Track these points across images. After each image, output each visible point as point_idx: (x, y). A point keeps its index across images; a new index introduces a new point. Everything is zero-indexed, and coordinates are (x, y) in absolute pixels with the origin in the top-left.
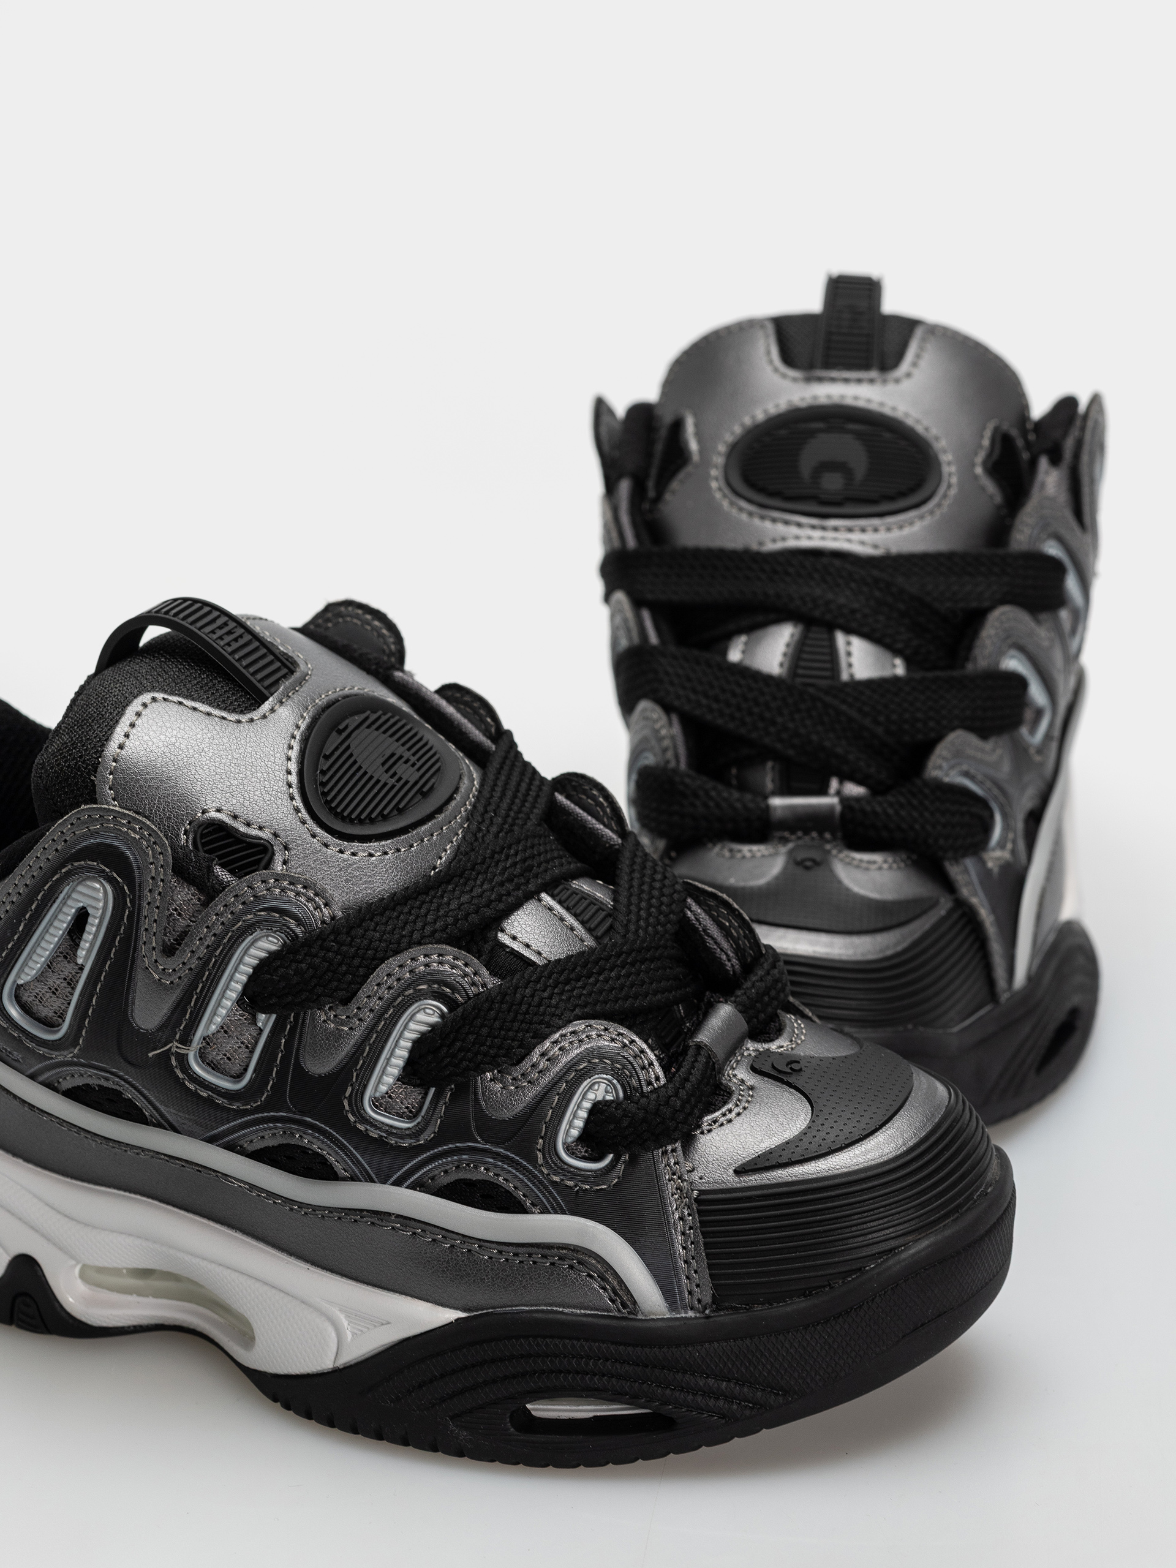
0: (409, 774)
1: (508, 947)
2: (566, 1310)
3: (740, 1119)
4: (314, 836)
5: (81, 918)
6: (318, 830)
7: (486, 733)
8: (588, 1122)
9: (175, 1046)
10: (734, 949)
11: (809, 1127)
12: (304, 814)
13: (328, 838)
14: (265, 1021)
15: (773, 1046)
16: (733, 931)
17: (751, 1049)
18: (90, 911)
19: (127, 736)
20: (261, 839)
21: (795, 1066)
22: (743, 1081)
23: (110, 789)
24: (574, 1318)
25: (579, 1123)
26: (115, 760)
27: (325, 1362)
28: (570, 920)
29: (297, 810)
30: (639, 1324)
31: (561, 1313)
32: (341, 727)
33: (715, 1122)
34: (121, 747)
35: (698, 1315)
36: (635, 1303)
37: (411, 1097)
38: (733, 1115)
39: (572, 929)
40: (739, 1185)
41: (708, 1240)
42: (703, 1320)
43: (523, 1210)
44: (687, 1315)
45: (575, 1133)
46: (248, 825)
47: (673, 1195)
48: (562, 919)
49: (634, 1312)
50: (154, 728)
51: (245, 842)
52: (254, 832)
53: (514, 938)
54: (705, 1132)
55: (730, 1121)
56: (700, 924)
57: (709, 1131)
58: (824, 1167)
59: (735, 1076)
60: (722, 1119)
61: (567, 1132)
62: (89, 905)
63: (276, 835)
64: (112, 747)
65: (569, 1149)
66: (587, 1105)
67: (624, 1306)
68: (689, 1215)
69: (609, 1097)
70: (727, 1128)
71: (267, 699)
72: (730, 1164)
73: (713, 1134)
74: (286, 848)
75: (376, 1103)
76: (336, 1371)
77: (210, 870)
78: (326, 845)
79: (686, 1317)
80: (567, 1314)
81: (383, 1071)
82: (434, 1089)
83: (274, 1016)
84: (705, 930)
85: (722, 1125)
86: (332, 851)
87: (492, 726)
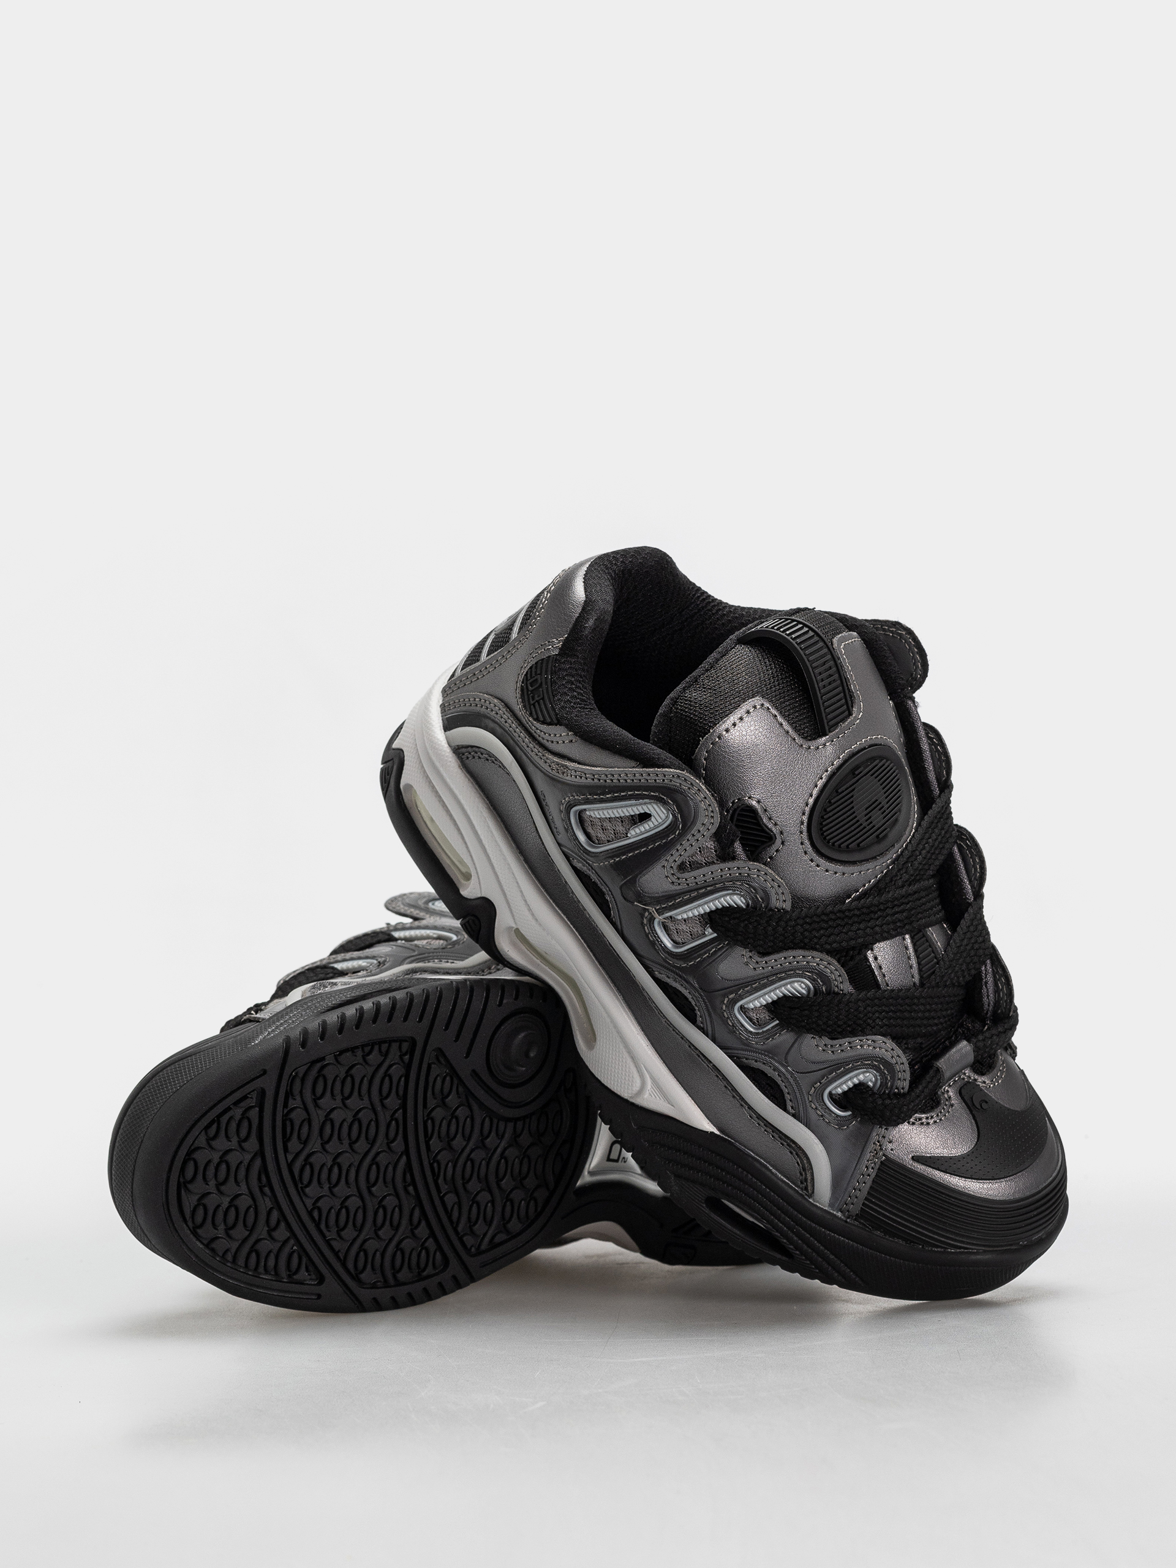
0: (877, 818)
1: (869, 962)
2: (774, 1171)
3: (934, 1126)
4: (802, 844)
5: (645, 817)
6: (807, 842)
7: (938, 780)
8: (850, 1089)
9: (652, 909)
10: (995, 1000)
11: (968, 1155)
12: (804, 828)
13: (810, 849)
14: (710, 934)
15: (980, 1079)
16: (1001, 994)
17: (967, 1074)
18: (653, 819)
19: (734, 725)
20: (772, 832)
21: (984, 1106)
22: (950, 1097)
23: (707, 752)
24: (775, 1179)
25: (845, 1088)
26: (719, 738)
27: (625, 1094)
28: (914, 961)
29: (802, 823)
30: (807, 1204)
31: (770, 1170)
32: (857, 773)
33: (920, 1119)
34: (727, 731)
35: (842, 1217)
36: (813, 1192)
37: (765, 1016)
38: (931, 1121)
39: (911, 967)
40: (910, 1167)
41: (873, 1186)
42: (843, 1223)
43: (785, 1109)
44: (837, 1214)
45: (839, 1091)
46: (770, 819)
47: (871, 1152)
48: (909, 958)
49: (811, 1195)
50: (752, 728)
51: (761, 827)
52: (770, 826)
53: (876, 958)
54: (911, 1123)
55: (928, 1124)
56: (986, 978)
57: (913, 1124)
58: (962, 1184)
59: (948, 1091)
60: (924, 1120)
61: (836, 1088)
62: (654, 816)
63: (781, 833)
64: (721, 728)
65: (830, 1094)
66: (856, 1081)
67: (806, 1189)
68: (873, 1168)
69: (870, 1084)
70: (924, 1129)
71: (825, 735)
72: (913, 1152)
73: (914, 1127)
74: (783, 843)
75: (742, 1009)
76: (626, 1101)
77: (733, 842)
78: (806, 853)
79: (835, 1215)
80: (772, 1173)
81: (757, 998)
82: (778, 1022)
83: (715, 935)
84: (986, 983)
85: (922, 1124)
86: (806, 858)
87: (944, 776)
